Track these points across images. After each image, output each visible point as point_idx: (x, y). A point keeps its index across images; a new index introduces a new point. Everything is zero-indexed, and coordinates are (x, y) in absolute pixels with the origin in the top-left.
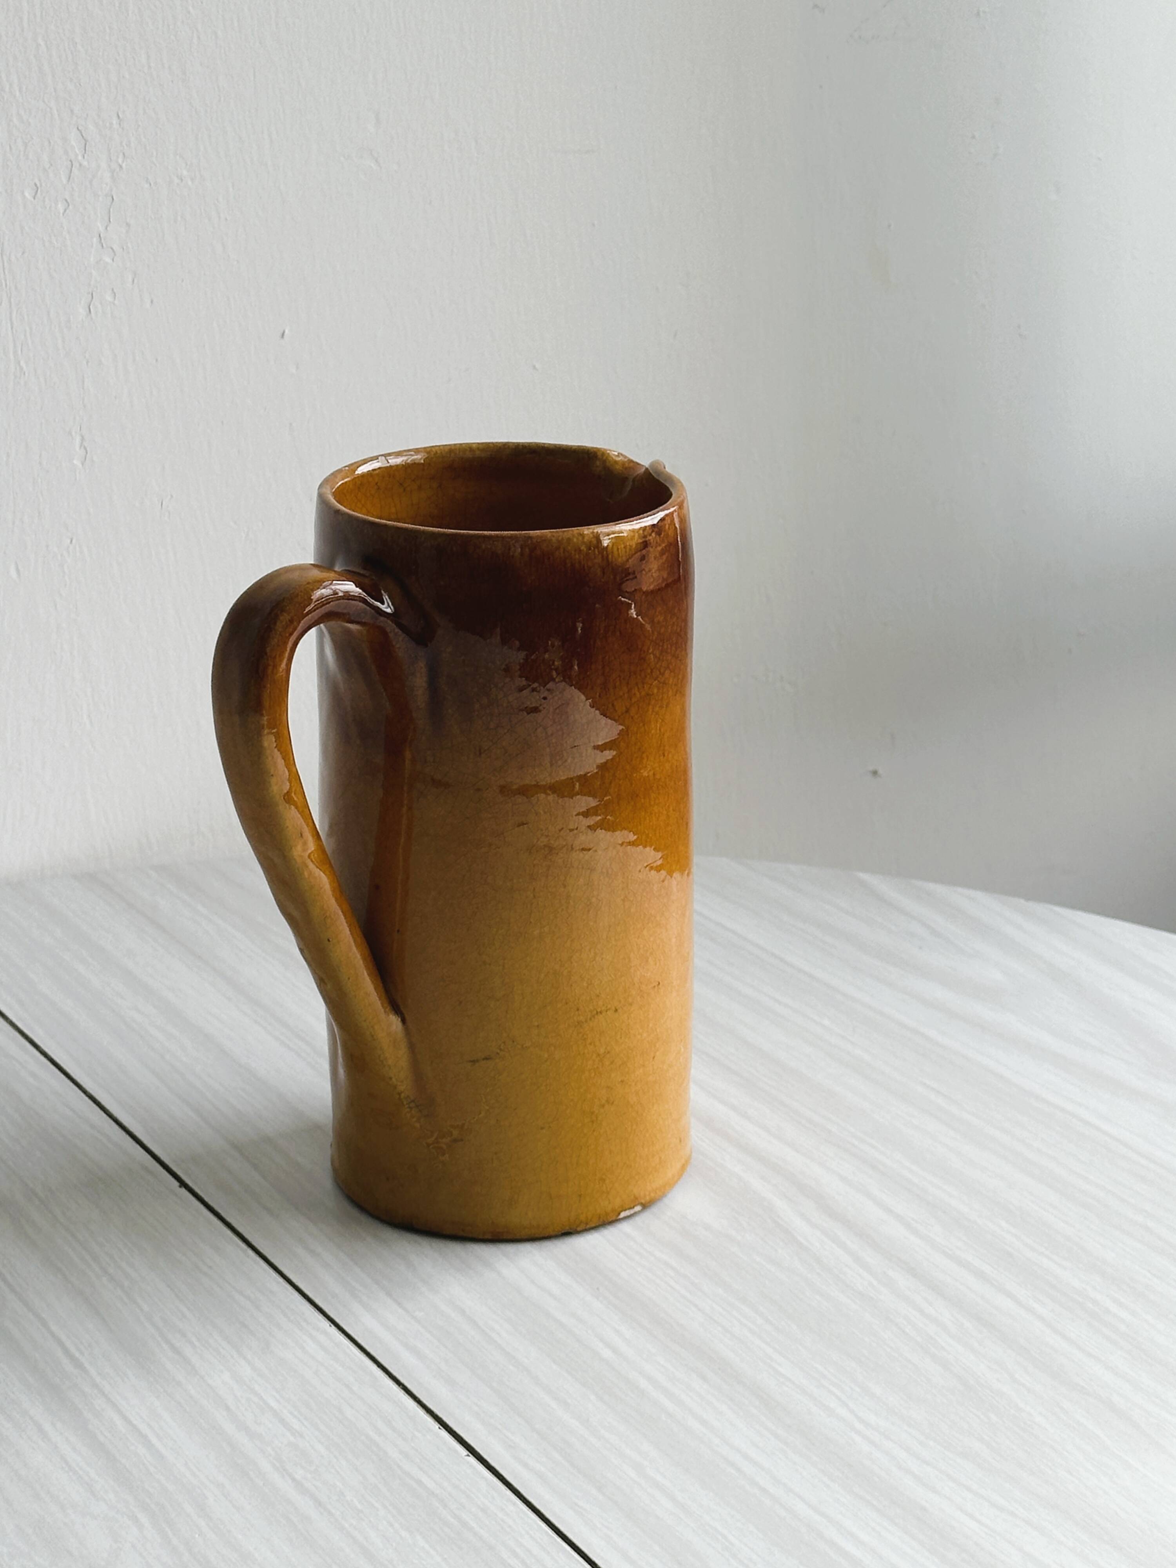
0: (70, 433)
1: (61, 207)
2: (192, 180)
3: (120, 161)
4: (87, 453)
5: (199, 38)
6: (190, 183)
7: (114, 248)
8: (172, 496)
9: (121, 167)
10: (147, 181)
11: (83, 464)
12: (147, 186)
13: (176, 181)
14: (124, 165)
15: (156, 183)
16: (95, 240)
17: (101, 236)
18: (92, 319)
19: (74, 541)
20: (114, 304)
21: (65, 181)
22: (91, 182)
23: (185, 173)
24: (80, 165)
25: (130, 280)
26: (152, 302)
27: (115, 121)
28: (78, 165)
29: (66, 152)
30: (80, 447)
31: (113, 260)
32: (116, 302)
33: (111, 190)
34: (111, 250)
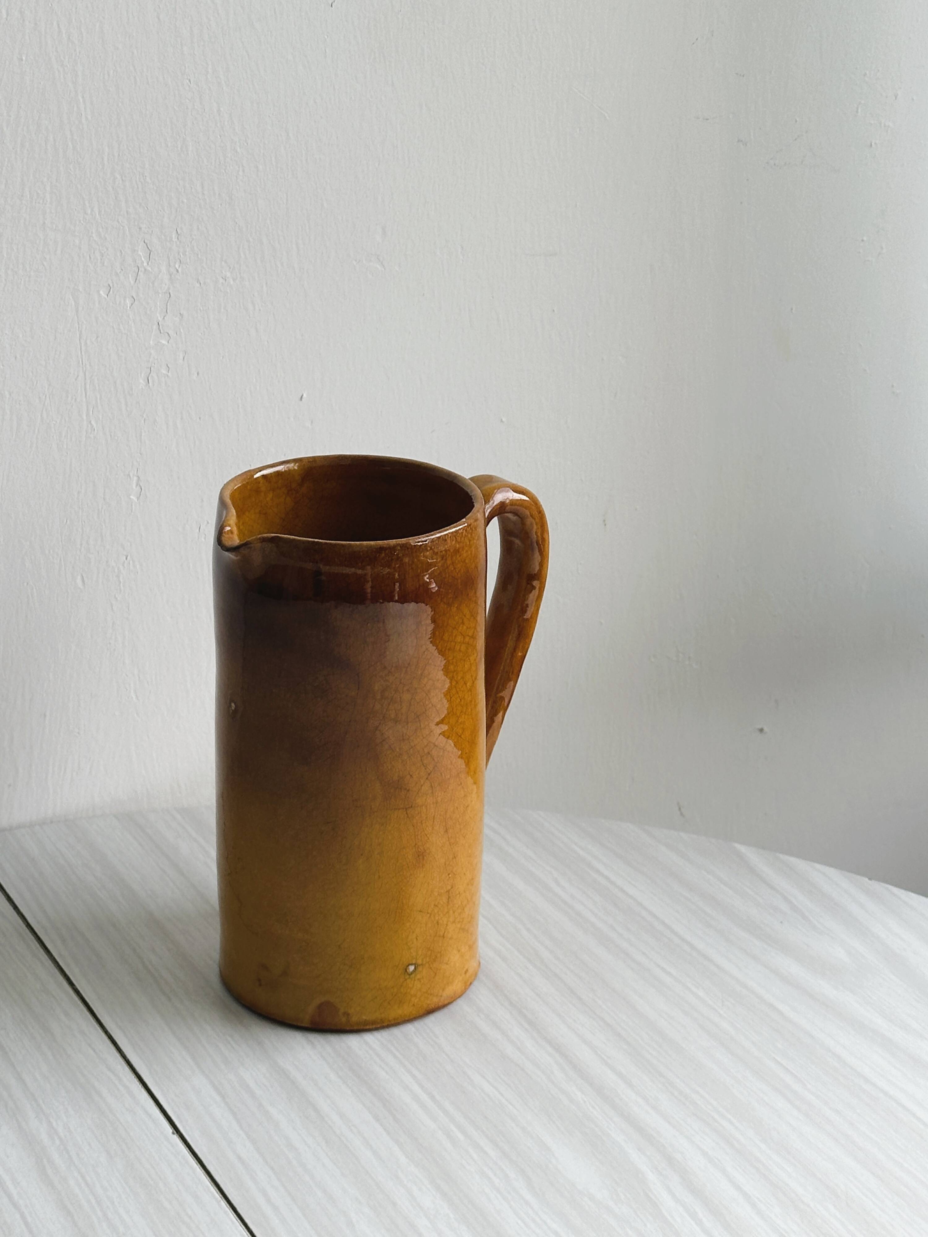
0: (129, 475)
1: (128, 302)
2: (234, 280)
3: (177, 266)
4: (141, 489)
5: (243, 171)
6: (232, 282)
7: (170, 333)
9: (177, 271)
10: (198, 281)
11: (138, 499)
12: (198, 285)
13: (221, 280)
14: (180, 270)
15: (205, 283)
16: (155, 327)
17: (160, 323)
18: (149, 386)
19: (128, 558)
20: (168, 376)
21: (132, 282)
22: (153, 283)
23: (228, 274)
24: (145, 270)
25: (181, 357)
26: (198, 374)
27: (174, 236)
28: (143, 270)
29: (134, 261)
30: (136, 487)
31: (168, 342)
32: (169, 374)
33: (169, 288)
34: (167, 334)
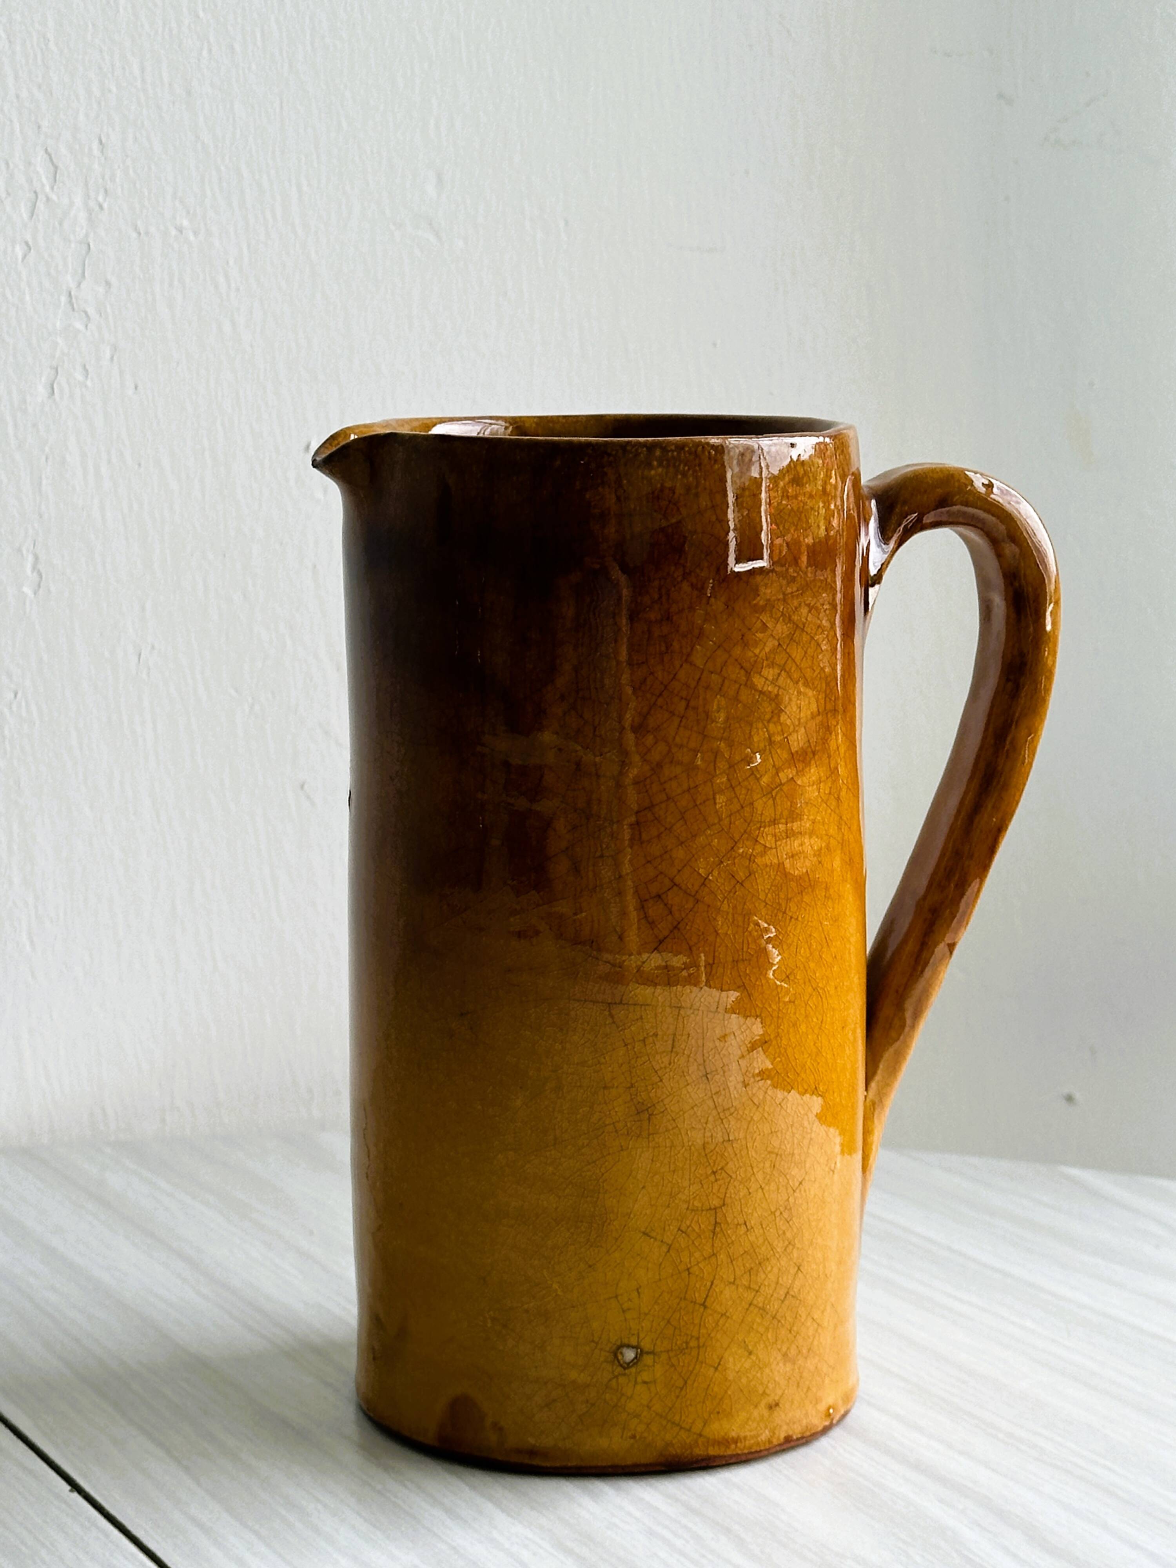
0: (19, 550)
1: (19, 251)
2: (195, 233)
3: (100, 199)
4: (41, 577)
5: (210, 51)
6: (192, 237)
7: (89, 313)
8: (153, 647)
9: (101, 207)
10: (136, 229)
11: (35, 594)
12: (134, 235)
13: (174, 232)
14: (105, 206)
15: (147, 233)
16: (64, 299)
17: (72, 293)
18: (55, 400)
19: (19, 695)
20: (86, 386)
21: (25, 216)
22: (61, 224)
23: (185, 223)
24: (48, 199)
25: (108, 355)
26: (136, 388)
27: (95, 146)
28: (44, 199)
29: (30, 181)
30: (33, 572)
31: (86, 326)
32: (89, 383)
33: (87, 235)
34: (83, 314)
